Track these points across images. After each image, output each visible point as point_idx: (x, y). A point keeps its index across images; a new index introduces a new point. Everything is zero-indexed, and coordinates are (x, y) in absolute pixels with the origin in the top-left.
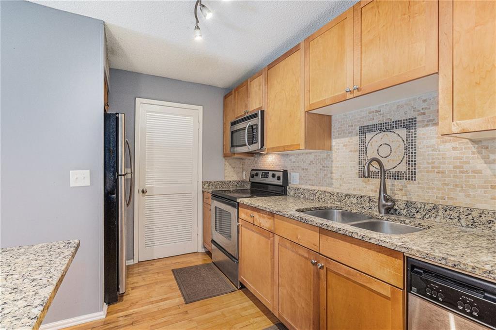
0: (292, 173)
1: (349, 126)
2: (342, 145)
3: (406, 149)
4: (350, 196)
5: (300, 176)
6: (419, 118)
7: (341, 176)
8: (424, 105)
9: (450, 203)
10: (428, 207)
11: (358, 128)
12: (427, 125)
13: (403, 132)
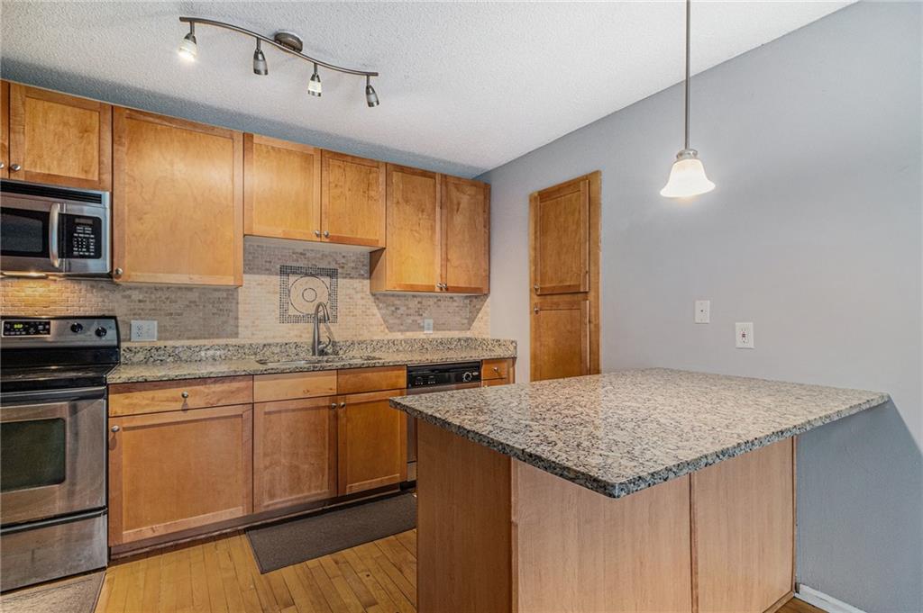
0: (132, 321)
1: (266, 262)
2: (255, 283)
3: (330, 295)
4: (270, 345)
5: (159, 326)
6: (340, 271)
7: (253, 322)
8: (343, 261)
9: (360, 338)
10: (348, 344)
11: (278, 266)
12: (346, 278)
13: (327, 280)
